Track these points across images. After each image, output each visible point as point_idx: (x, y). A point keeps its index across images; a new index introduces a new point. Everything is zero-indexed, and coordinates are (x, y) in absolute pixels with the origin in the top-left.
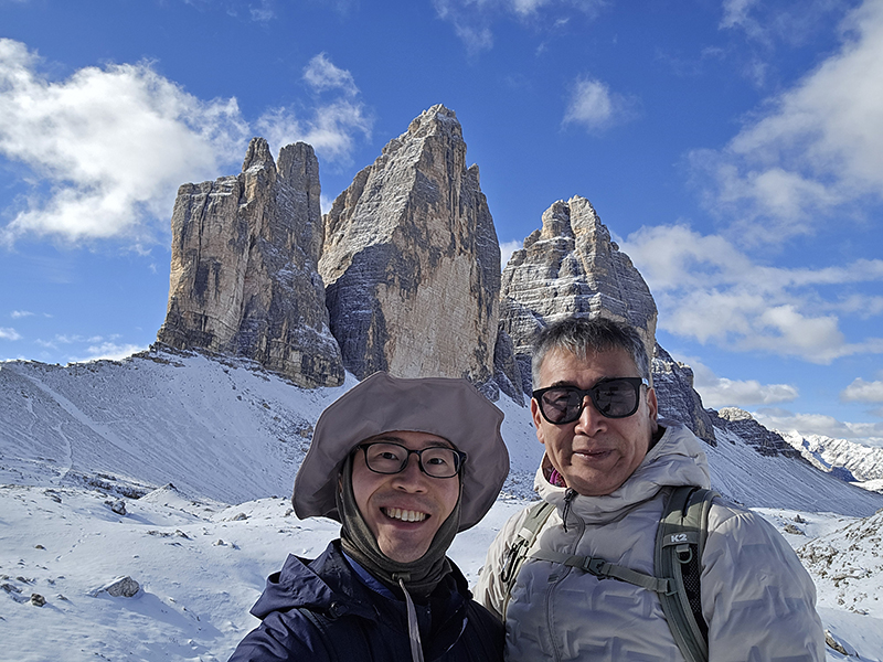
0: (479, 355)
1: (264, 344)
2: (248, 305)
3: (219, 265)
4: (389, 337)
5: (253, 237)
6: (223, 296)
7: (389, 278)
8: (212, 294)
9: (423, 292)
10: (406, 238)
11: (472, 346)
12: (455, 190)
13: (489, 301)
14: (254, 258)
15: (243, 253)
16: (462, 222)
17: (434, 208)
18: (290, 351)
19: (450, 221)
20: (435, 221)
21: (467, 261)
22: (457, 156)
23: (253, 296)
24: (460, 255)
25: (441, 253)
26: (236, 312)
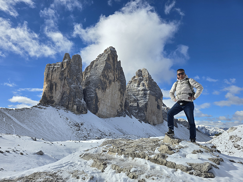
0: (121, 106)
1: (67, 104)
2: (63, 94)
3: (56, 84)
4: (99, 101)
5: (65, 77)
6: (57, 92)
7: (99, 87)
8: (54, 91)
9: (107, 90)
10: (103, 77)
11: (119, 103)
12: (115, 66)
13: (123, 93)
14: (65, 82)
15: (62, 81)
16: (117, 74)
17: (110, 70)
18: (74, 105)
19: (114, 74)
20: (110, 73)
21: (118, 83)
22: (115, 58)
23: (65, 91)
24: (116, 81)
25: (112, 81)
26: (60, 95)
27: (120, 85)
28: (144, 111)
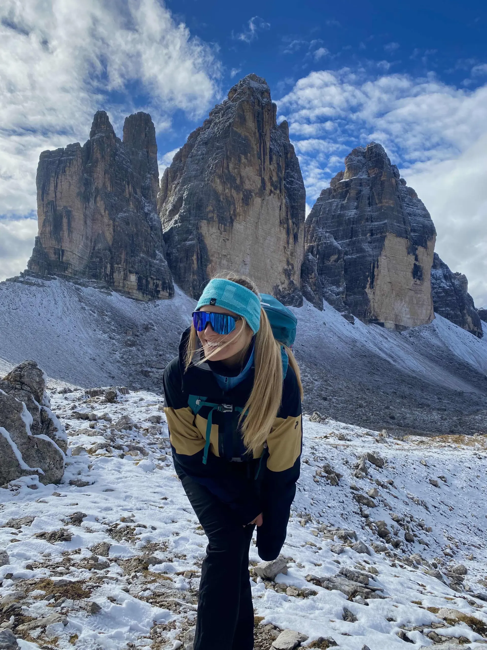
0: (288, 273)
1: (109, 270)
2: (95, 240)
3: (70, 212)
4: (211, 261)
5: (97, 190)
6: (76, 236)
7: (210, 215)
8: (66, 234)
9: (238, 226)
10: (224, 183)
11: (281, 266)
12: (265, 143)
13: (295, 231)
14: (98, 205)
15: (88, 201)
16: (272, 169)
17: (246, 158)
18: (128, 273)
19: (261, 168)
20: (247, 169)
21: (277, 200)
22: (266, 116)
23: (99, 234)
24: (270, 195)
25: (253, 194)
26: (86, 246)
27: (283, 206)
28: (365, 287)
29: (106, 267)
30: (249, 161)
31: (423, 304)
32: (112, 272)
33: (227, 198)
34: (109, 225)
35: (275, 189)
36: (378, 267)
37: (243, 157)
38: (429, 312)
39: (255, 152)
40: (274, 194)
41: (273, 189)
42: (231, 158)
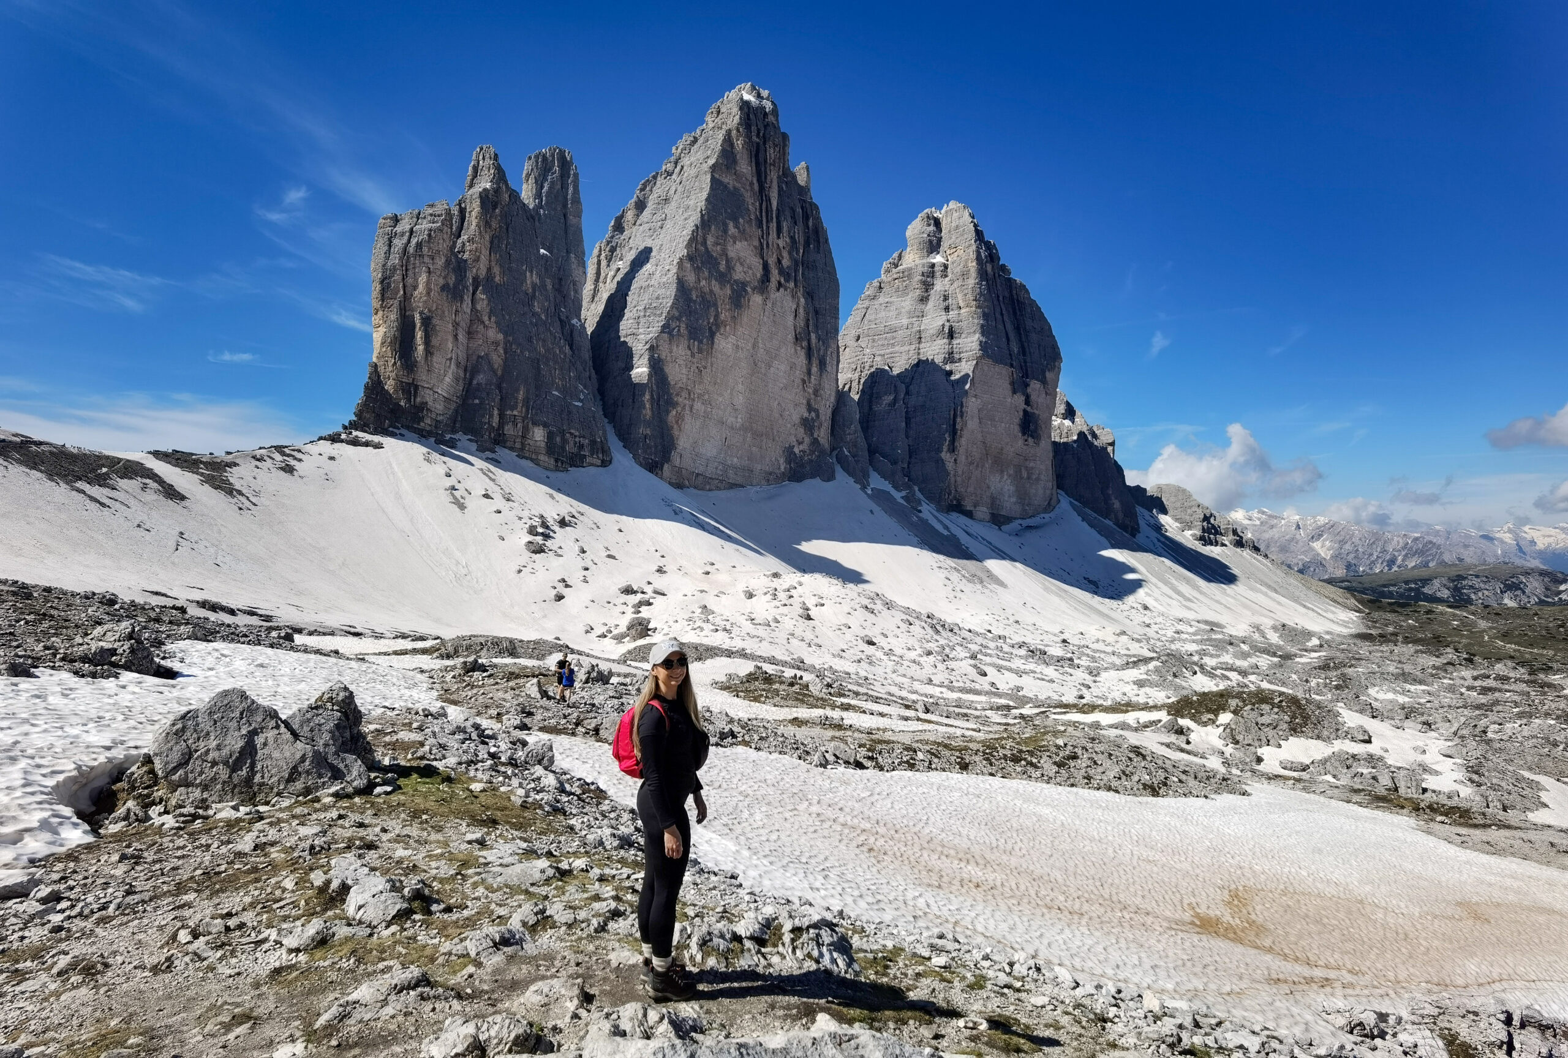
0: (808, 425)
1: (496, 419)
2: (471, 368)
3: (428, 319)
4: (675, 405)
5: (476, 280)
6: (438, 360)
8: (421, 356)
9: (724, 344)
10: (697, 270)
11: (798, 413)
12: (769, 200)
13: (822, 353)
14: (479, 307)
15: (462, 301)
16: (781, 246)
17: (736, 227)
18: (530, 425)
19: (761, 244)
20: (739, 245)
21: (789, 298)
22: (771, 153)
23: (479, 357)
24: (778, 290)
25: (749, 289)
26: (457, 379)
27: (801, 310)
28: (940, 450)
29: (491, 416)
30: (742, 232)
31: (1038, 479)
32: (502, 424)
33: (703, 295)
34: (496, 344)
35: (787, 281)
36: (962, 417)
37: (731, 225)
38: (1048, 492)
39: (753, 217)
40: (786, 290)
41: (782, 280)
42: (710, 227)
